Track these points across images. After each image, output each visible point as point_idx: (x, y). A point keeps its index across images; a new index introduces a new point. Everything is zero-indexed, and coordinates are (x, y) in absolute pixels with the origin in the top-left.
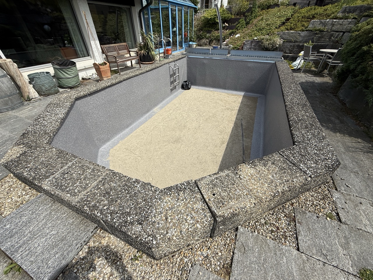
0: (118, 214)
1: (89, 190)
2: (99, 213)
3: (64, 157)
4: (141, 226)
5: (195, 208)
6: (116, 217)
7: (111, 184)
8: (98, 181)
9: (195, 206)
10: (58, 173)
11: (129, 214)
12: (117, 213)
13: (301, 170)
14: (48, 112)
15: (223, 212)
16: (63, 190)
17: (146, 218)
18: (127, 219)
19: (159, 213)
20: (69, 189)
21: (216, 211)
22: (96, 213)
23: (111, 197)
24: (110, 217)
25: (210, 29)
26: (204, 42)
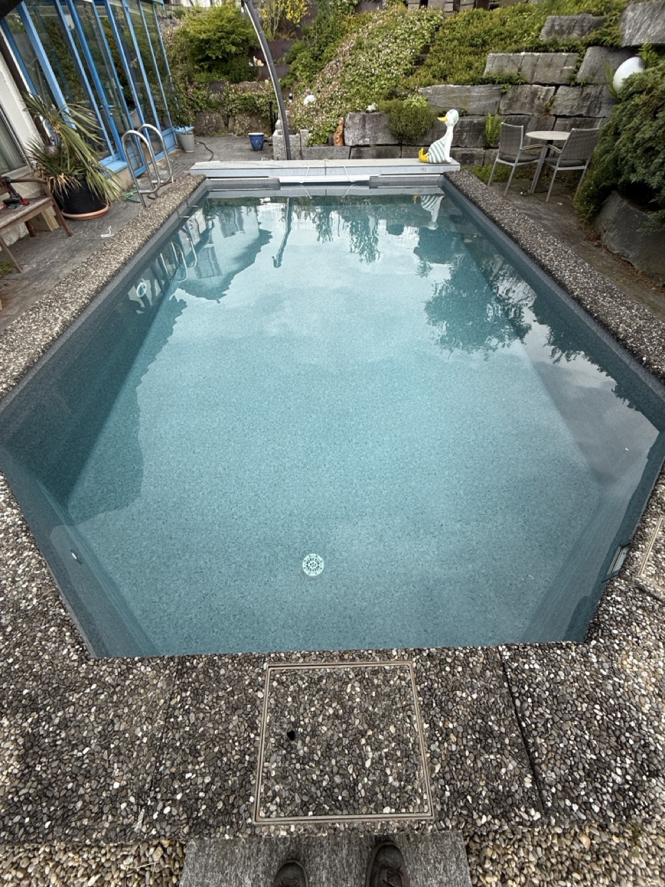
1: (424, 755)
6: (587, 796)
7: (462, 699)
10: (262, 753)
11: (603, 765)
12: (576, 781)
17: (648, 749)
20: (365, 788)
25: (216, 76)
26: (210, 122)
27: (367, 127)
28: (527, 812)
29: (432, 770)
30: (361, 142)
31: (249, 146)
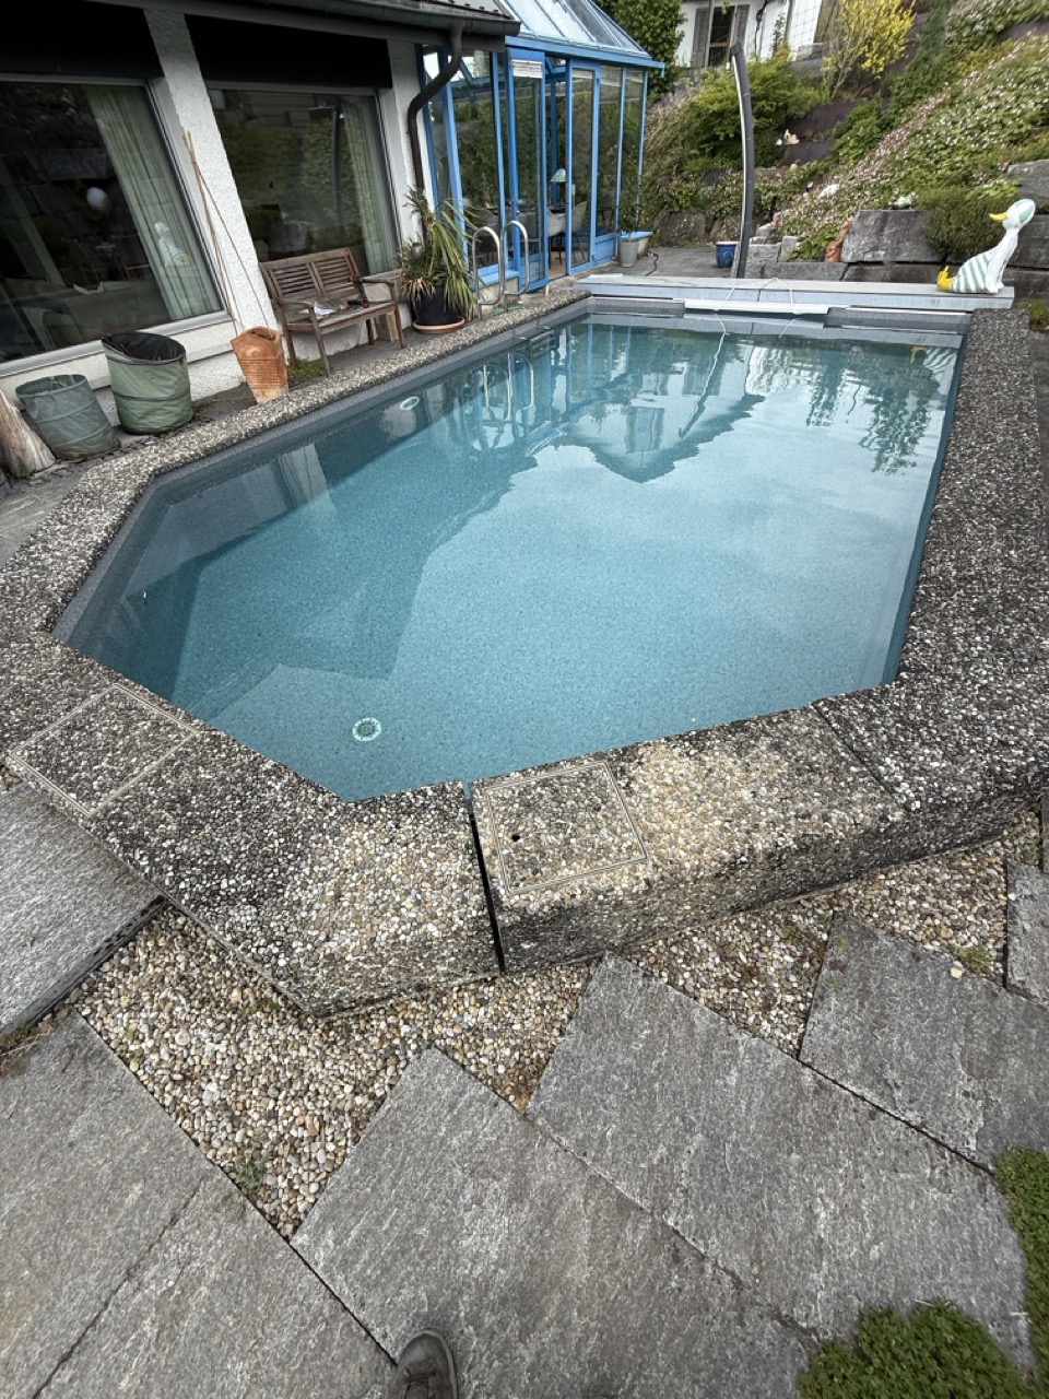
0: (197, 866)
1: (130, 784)
2: (145, 858)
3: (82, 677)
4: (254, 910)
5: (436, 874)
6: (189, 876)
7: (198, 773)
8: (162, 758)
9: (442, 866)
10: (55, 725)
11: (228, 871)
12: (193, 864)
13: (879, 778)
14: (60, 520)
15: (528, 899)
16: (60, 780)
17: (276, 888)
18: (219, 884)
19: (320, 876)
20: (77, 778)
21: (502, 891)
22: (137, 857)
23: (189, 814)
24: (171, 874)
25: (717, 163)
26: (687, 226)
27: (887, 231)
28: (142, 856)
29: (124, 795)
30: (868, 257)
31: (715, 262)
